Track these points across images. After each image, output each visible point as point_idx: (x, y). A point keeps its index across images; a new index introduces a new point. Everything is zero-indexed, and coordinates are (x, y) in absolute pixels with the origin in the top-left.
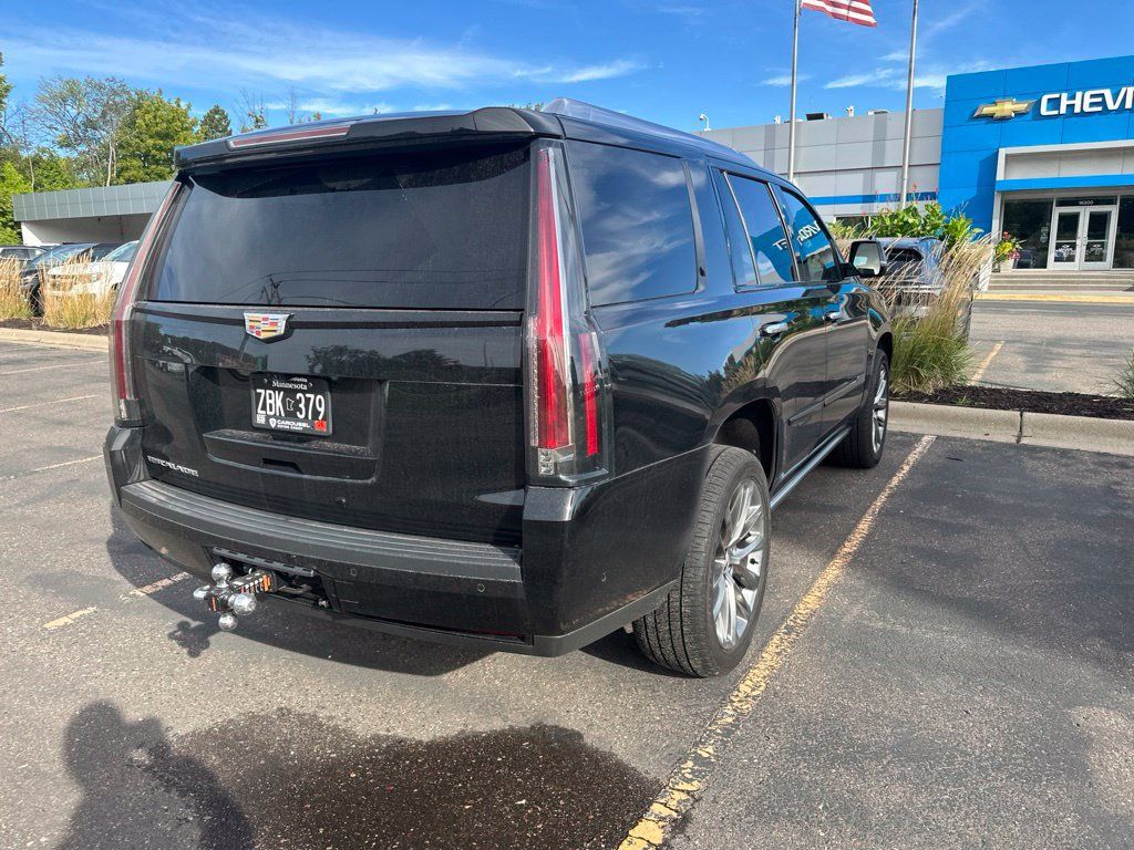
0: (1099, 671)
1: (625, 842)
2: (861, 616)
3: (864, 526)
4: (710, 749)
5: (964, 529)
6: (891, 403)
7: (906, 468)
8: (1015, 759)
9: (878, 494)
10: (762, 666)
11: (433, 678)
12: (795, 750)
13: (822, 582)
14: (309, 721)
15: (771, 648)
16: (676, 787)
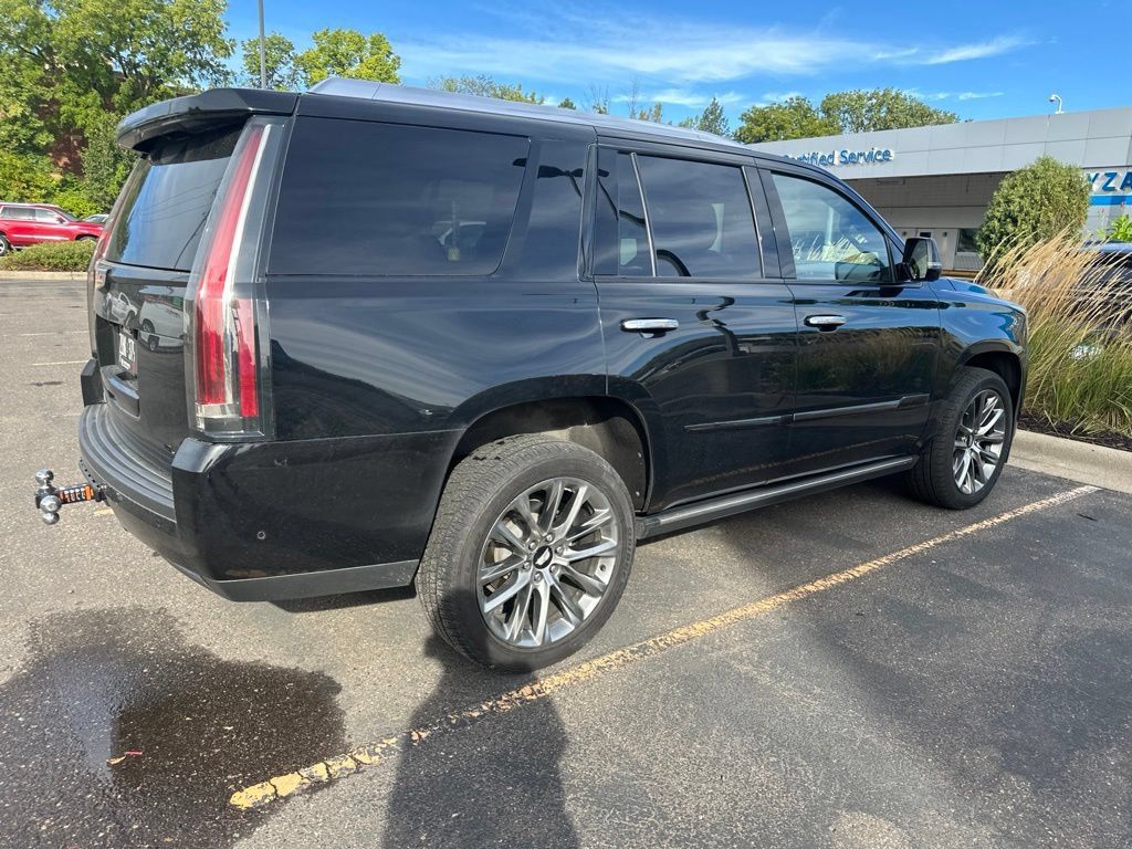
0: (943, 784)
2: (734, 657)
3: (863, 569)
4: (424, 735)
5: (976, 592)
7: (1006, 517)
8: (711, 839)
9: (932, 538)
10: (568, 675)
12: (500, 760)
13: (739, 613)
15: (599, 662)
16: (357, 757)
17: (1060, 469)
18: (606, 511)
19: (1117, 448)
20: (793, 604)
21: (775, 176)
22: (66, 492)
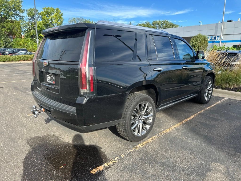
0: (227, 156)
1: (95, 169)
2: (177, 135)
3: (193, 117)
4: (124, 156)
5: (216, 120)
6: (214, 89)
7: (214, 105)
8: (189, 170)
9: (202, 110)
10: (147, 142)
11: (82, 134)
12: (141, 159)
13: (174, 127)
14: (57, 138)
15: (151, 138)
16: (112, 161)
17: (219, 95)
18: (151, 108)
19: (229, 90)
20: (183, 124)
21: (175, 39)
22: (39, 110)
